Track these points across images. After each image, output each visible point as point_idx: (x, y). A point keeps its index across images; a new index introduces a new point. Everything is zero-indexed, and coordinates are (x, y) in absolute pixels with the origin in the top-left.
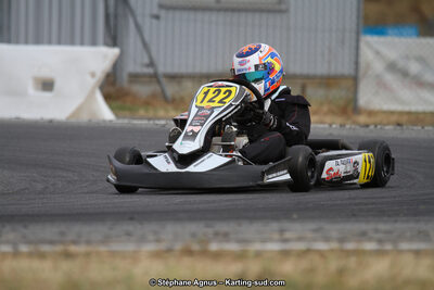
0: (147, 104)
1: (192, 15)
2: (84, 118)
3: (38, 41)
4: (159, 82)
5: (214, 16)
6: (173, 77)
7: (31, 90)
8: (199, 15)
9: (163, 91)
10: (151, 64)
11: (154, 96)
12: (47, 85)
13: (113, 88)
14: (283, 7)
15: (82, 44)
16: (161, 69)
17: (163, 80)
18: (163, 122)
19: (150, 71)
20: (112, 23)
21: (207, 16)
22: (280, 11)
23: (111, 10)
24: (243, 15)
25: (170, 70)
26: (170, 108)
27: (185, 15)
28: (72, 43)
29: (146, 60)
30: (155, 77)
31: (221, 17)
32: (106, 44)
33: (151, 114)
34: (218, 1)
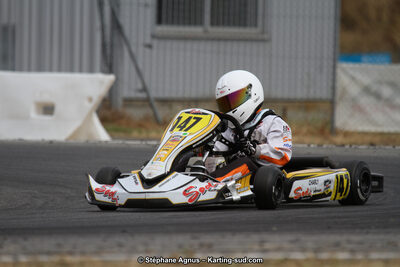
0: (140, 126)
1: (181, 44)
2: (82, 139)
3: (40, 69)
4: (151, 106)
5: (202, 45)
6: (165, 102)
7: (33, 114)
8: (189, 45)
9: (155, 115)
10: (144, 89)
11: (146, 119)
12: (48, 110)
13: (109, 111)
14: (266, 36)
15: (81, 71)
16: (153, 94)
17: (155, 104)
19: (143, 95)
20: (108, 51)
21: (195, 45)
22: (263, 40)
23: (108, 40)
24: (229, 44)
25: (160, 95)
27: (175, 44)
28: (71, 70)
29: (140, 86)
30: (147, 102)
31: (209, 46)
32: (103, 72)
33: (144, 135)
34: (206, 31)
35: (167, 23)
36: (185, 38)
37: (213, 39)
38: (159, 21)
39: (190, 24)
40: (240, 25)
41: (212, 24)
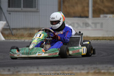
5: (21, 13)
6: (14, 29)
8: (17, 13)
9: (12, 33)
10: (9, 26)
11: (9, 34)
14: (38, 11)
16: (11, 27)
17: (11, 30)
18: (13, 40)
19: (8, 27)
21: (19, 13)
22: (38, 12)
25: (13, 27)
26: (14, 37)
27: (14, 13)
34: (22, 9)
35: (11, 7)
36: (16, 11)
37: (24, 12)
38: (9, 7)
39: (17, 7)
40: (31, 8)
41: (23, 7)
